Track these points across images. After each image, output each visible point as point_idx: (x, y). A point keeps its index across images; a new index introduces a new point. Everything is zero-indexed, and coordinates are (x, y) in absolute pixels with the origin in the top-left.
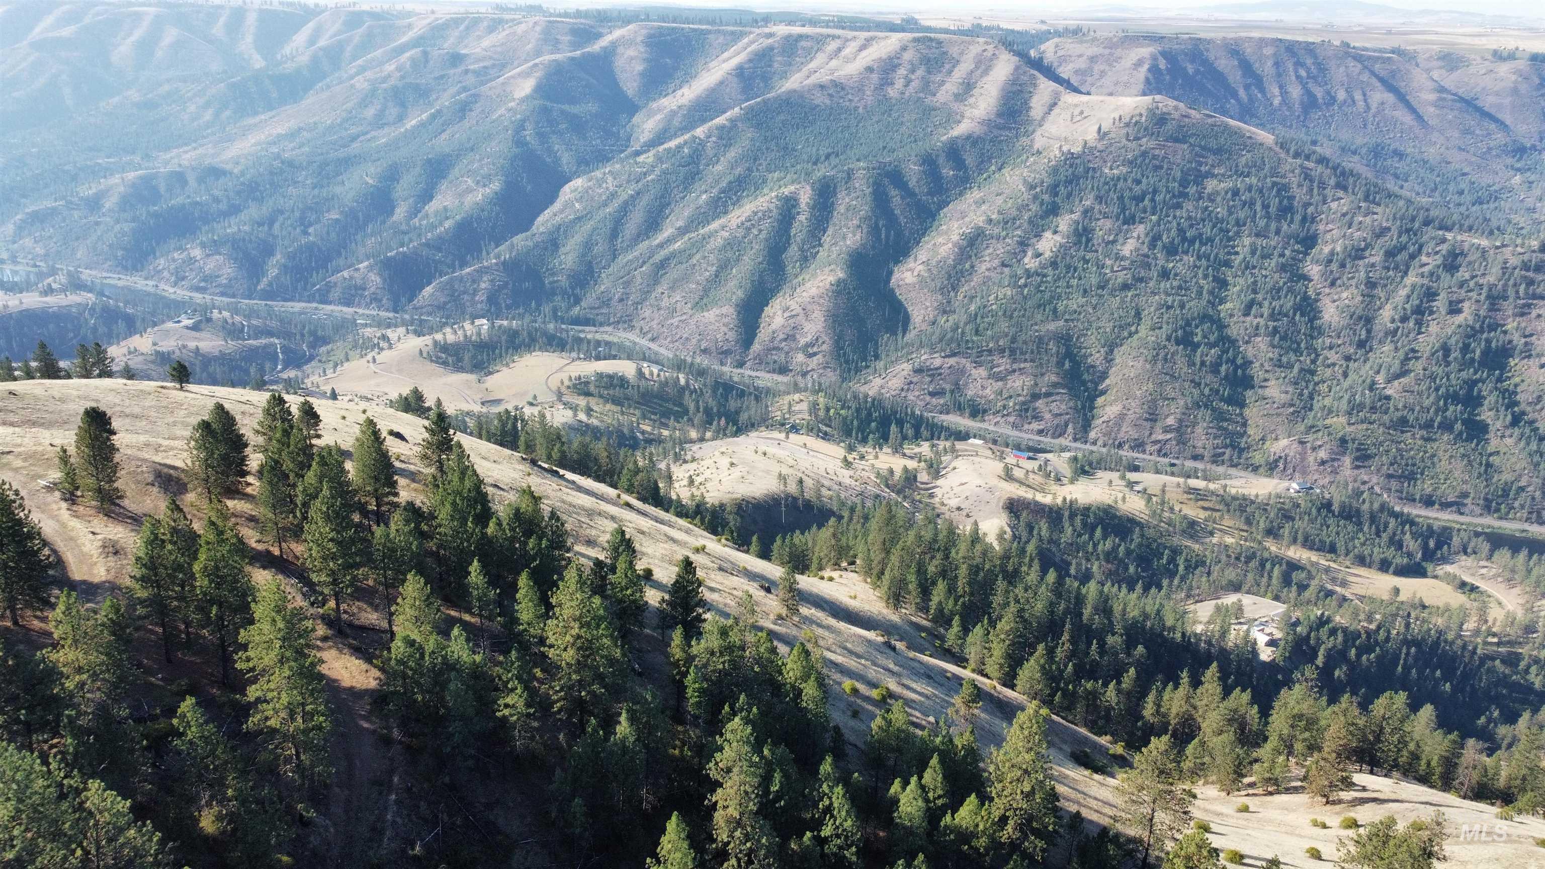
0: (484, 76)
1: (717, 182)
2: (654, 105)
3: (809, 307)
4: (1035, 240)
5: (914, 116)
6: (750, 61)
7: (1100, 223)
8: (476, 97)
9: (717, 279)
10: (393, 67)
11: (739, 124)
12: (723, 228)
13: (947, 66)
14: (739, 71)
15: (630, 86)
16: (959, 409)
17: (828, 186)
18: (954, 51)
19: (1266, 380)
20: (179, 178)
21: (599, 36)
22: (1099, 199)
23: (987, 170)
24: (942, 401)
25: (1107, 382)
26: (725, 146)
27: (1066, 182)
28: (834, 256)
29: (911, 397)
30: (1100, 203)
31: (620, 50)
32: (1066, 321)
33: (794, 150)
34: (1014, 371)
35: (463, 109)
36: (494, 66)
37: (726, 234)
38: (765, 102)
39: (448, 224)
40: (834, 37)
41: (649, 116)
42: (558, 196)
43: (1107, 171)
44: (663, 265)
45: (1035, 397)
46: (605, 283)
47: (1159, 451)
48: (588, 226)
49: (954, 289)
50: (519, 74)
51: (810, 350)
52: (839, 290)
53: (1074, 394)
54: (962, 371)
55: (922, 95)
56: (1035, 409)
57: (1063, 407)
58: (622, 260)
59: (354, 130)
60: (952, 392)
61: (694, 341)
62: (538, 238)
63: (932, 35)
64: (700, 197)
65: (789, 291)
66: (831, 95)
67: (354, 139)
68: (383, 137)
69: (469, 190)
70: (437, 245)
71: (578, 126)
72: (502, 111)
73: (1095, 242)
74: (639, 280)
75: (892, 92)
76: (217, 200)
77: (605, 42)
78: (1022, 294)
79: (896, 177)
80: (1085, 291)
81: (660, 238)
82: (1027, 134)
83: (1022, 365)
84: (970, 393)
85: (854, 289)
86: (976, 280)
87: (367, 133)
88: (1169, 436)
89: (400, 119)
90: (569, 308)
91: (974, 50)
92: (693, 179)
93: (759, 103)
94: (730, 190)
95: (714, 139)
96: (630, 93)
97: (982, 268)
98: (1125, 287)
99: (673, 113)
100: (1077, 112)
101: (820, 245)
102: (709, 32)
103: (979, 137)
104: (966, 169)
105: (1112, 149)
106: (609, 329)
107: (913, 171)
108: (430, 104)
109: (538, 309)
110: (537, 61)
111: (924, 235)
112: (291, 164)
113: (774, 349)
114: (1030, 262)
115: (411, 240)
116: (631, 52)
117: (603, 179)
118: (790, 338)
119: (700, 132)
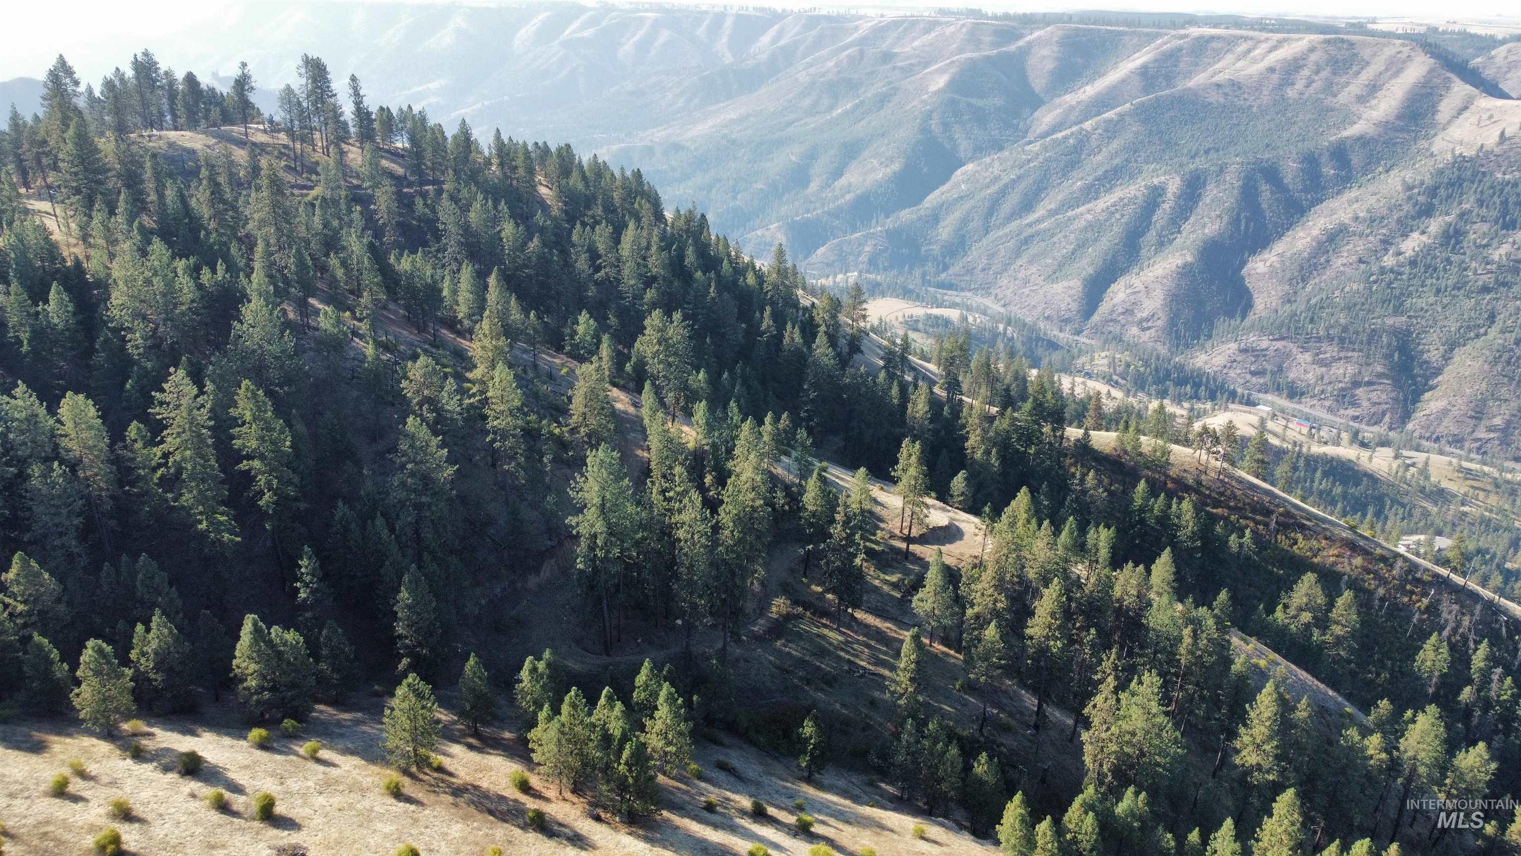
0: (909, 71)
1: (1095, 170)
2: (1057, 101)
3: (1152, 286)
4: (1401, 239)
5: (1309, 116)
6: (1156, 61)
7: (1474, 226)
8: (896, 90)
9: (1072, 256)
10: (832, 64)
11: (1127, 118)
12: (1089, 211)
13: (1355, 68)
14: (1144, 72)
15: (1038, 82)
16: (1278, 389)
17: (1198, 178)
18: (1366, 53)
20: (649, 151)
21: (1021, 36)
22: (1481, 203)
23: (1373, 171)
24: (1262, 381)
25: (1440, 378)
26: (1109, 138)
27: (1448, 183)
28: (1189, 242)
29: (1232, 374)
30: (1481, 206)
31: (1035, 49)
32: (1410, 317)
33: (1176, 144)
34: (1340, 359)
35: (883, 100)
36: (920, 62)
37: (1089, 217)
38: (1157, 99)
39: (848, 197)
40: (1246, 38)
41: (1050, 111)
42: (948, 178)
43: (1499, 176)
44: (1027, 241)
45: (1356, 384)
46: (976, 254)
47: (1479, 448)
48: (968, 205)
49: (1303, 280)
50: (936, 71)
51: (1145, 325)
52: (1185, 271)
53: (1397, 384)
54: (1288, 355)
55: (1322, 96)
56: (1353, 396)
57: (1384, 396)
58: (992, 235)
59: (791, 117)
60: (1273, 373)
61: (1040, 309)
62: (922, 213)
63: (1345, 37)
64: (1076, 183)
65: (1136, 270)
66: (1226, 94)
67: (789, 124)
68: (813, 123)
69: (873, 170)
70: (836, 214)
71: (980, 117)
73: (1465, 244)
74: (1002, 253)
75: (1291, 93)
76: (673, 169)
77: (1021, 43)
78: (1371, 289)
79: (1272, 174)
80: (1438, 291)
81: (1031, 218)
82: (1427, 137)
83: (1350, 354)
84: (1292, 376)
85: (1199, 273)
86: (1329, 273)
87: (801, 120)
88: (1492, 435)
89: (831, 108)
90: (938, 273)
91: (1389, 52)
92: (1073, 167)
93: (1150, 100)
94: (1105, 178)
95: (1100, 131)
96: (1037, 89)
97: (1338, 263)
98: (1485, 289)
99: (1072, 108)
100: (1485, 117)
101: (1179, 232)
102: (1124, 33)
103: (1372, 138)
104: (1350, 171)
105: (1511, 154)
106: (969, 294)
107: (1290, 169)
108: (858, 96)
109: (910, 273)
110: (954, 59)
111: (1288, 229)
112: (734, 142)
113: (1112, 320)
114: (1389, 261)
115: (815, 209)
116: (1045, 52)
117: (991, 165)
118: (1128, 312)
119: (1088, 125)
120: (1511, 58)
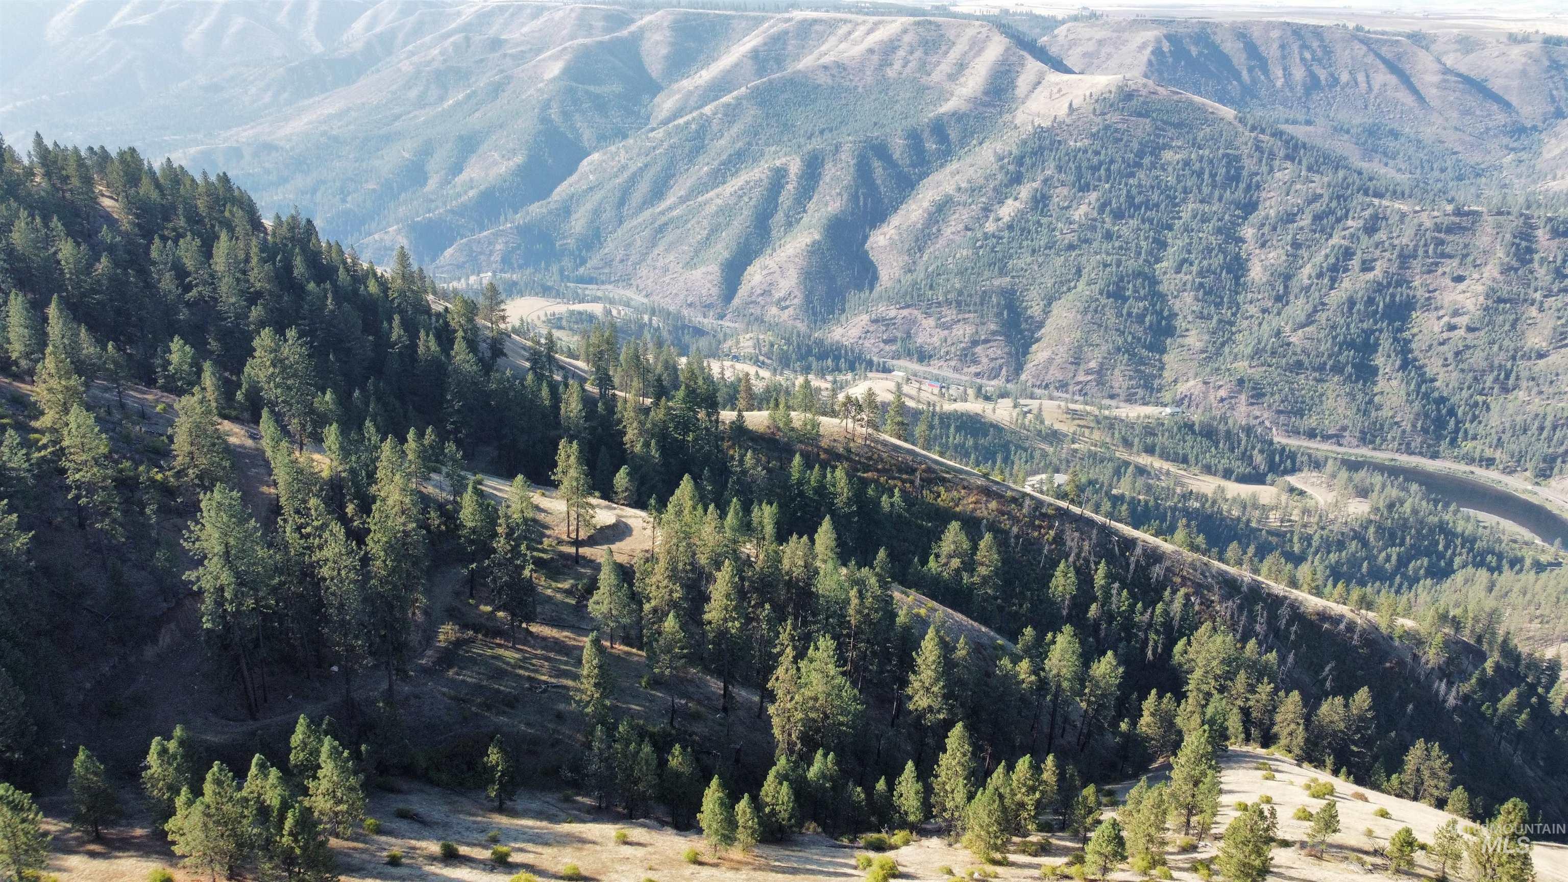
0: (520, 58)
1: (719, 155)
2: (675, 86)
3: (785, 266)
4: (997, 206)
5: (908, 95)
6: (765, 44)
7: (1057, 191)
8: (509, 79)
9: (707, 242)
10: (437, 52)
11: (744, 102)
12: (718, 196)
13: (944, 48)
14: (756, 55)
15: (654, 66)
16: (909, 355)
17: (817, 158)
18: (951, 34)
19: (1187, 330)
20: (236, 153)
21: (632, 21)
22: (1060, 169)
23: (968, 144)
24: (894, 348)
25: (1043, 331)
26: (729, 122)
27: (1032, 153)
28: (814, 221)
29: (867, 344)
30: (1060, 172)
31: (647, 35)
32: (1013, 277)
33: (793, 126)
34: (959, 321)
35: (496, 89)
36: (530, 49)
37: (719, 202)
38: (770, 82)
39: (471, 193)
40: (846, 21)
41: (669, 97)
42: (574, 169)
43: (1072, 143)
44: (662, 229)
45: (975, 343)
46: (611, 246)
47: (1081, 391)
48: (598, 196)
49: (920, 250)
50: (550, 57)
51: (783, 304)
52: (814, 250)
53: (1009, 340)
54: (914, 322)
55: (918, 75)
56: (973, 354)
57: (999, 352)
58: (627, 225)
59: (397, 110)
60: (903, 340)
61: (682, 297)
62: (553, 206)
63: (932, 19)
64: (703, 168)
65: (769, 251)
66: (833, 76)
67: (397, 118)
68: (422, 116)
69: (495, 163)
70: (461, 212)
71: (600, 105)
72: (531, 91)
73: (1051, 207)
75: (891, 73)
76: (268, 172)
77: (633, 28)
78: (978, 254)
79: (881, 150)
80: (1034, 251)
81: (663, 205)
82: (1010, 111)
83: (967, 316)
84: (919, 341)
85: (828, 250)
86: (941, 242)
87: (409, 112)
88: (1090, 378)
89: (442, 99)
90: (577, 268)
91: (970, 32)
92: (698, 152)
93: (764, 83)
94: (730, 162)
95: (720, 116)
96: (654, 75)
97: (948, 232)
98: (1071, 247)
99: (690, 93)
100: (1055, 90)
101: (805, 211)
102: (733, 17)
103: (964, 114)
104: (949, 145)
105: (1080, 123)
106: (610, 287)
107: (898, 146)
108: (469, 86)
109: (547, 269)
110: (567, 44)
111: (902, 203)
112: (336, 139)
113: (752, 302)
114: (990, 227)
115: (437, 208)
116: (658, 37)
117: (617, 153)
118: (766, 293)
119: (708, 110)
120: (1071, 37)
